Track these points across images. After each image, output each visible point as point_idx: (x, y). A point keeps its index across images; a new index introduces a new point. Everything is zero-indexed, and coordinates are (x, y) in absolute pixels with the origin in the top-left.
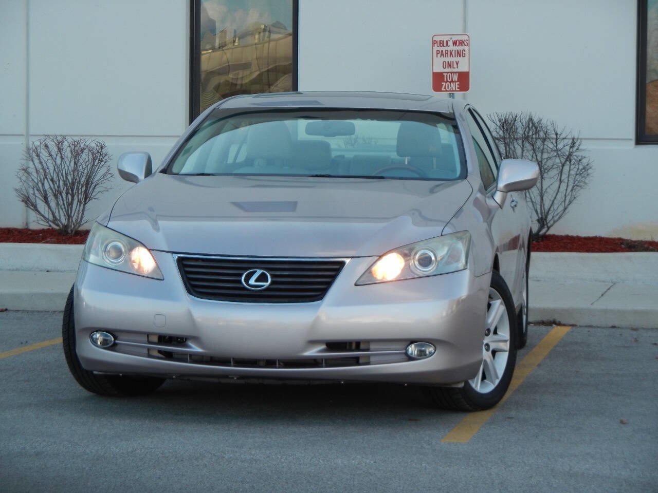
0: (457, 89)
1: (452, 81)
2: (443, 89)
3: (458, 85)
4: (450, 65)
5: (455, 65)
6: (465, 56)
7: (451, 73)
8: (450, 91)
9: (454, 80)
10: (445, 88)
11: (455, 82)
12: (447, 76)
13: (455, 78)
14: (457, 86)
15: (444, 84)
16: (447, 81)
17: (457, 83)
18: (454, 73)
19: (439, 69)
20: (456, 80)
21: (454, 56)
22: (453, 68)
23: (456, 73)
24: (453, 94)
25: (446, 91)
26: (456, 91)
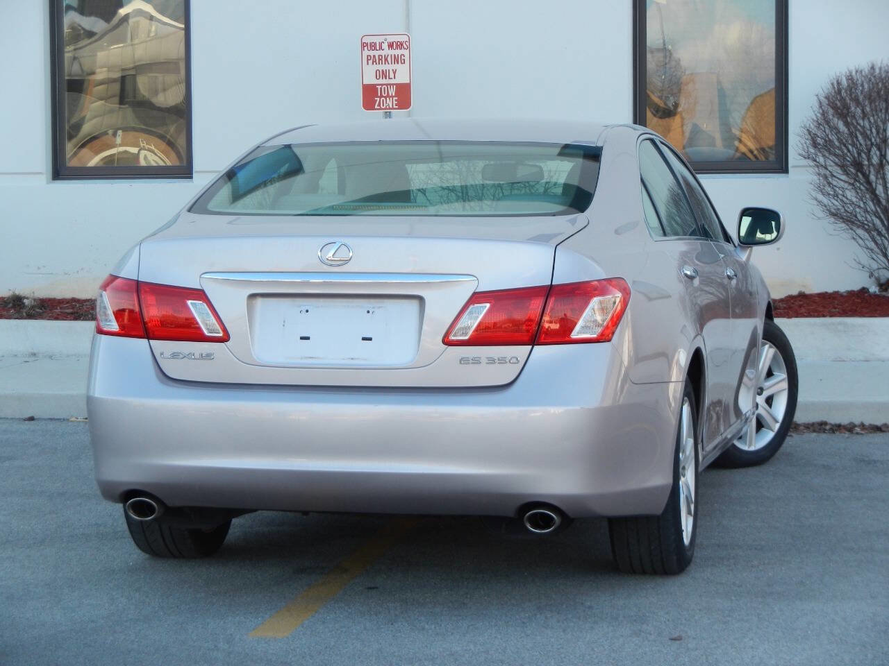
0: (395, 107)
1: (388, 96)
2: (376, 107)
3: (396, 100)
4: (384, 74)
5: (392, 76)
6: (404, 63)
7: (387, 85)
8: (385, 109)
9: (390, 95)
10: (379, 105)
11: (392, 97)
12: (381, 89)
13: (392, 91)
14: (395, 102)
15: (378, 99)
16: (381, 96)
17: (394, 98)
18: (390, 85)
19: (370, 79)
20: (394, 95)
21: (390, 63)
22: (389, 78)
23: (393, 84)
24: (390, 112)
25: (381, 109)
26: (393, 109)
